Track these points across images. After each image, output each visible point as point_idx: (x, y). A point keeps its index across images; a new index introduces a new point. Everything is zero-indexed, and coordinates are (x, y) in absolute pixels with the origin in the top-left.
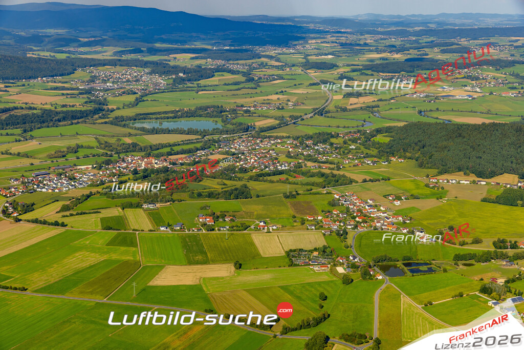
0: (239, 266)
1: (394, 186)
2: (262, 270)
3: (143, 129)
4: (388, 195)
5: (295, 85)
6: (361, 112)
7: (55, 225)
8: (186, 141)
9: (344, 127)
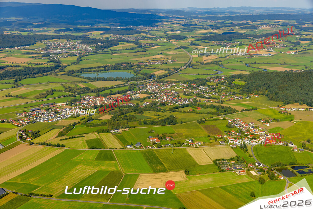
0: (187, 173)
1: (261, 113)
2: (203, 175)
3: (89, 78)
4: (260, 119)
5: (167, 49)
6: (212, 65)
7: (57, 146)
8: (117, 85)
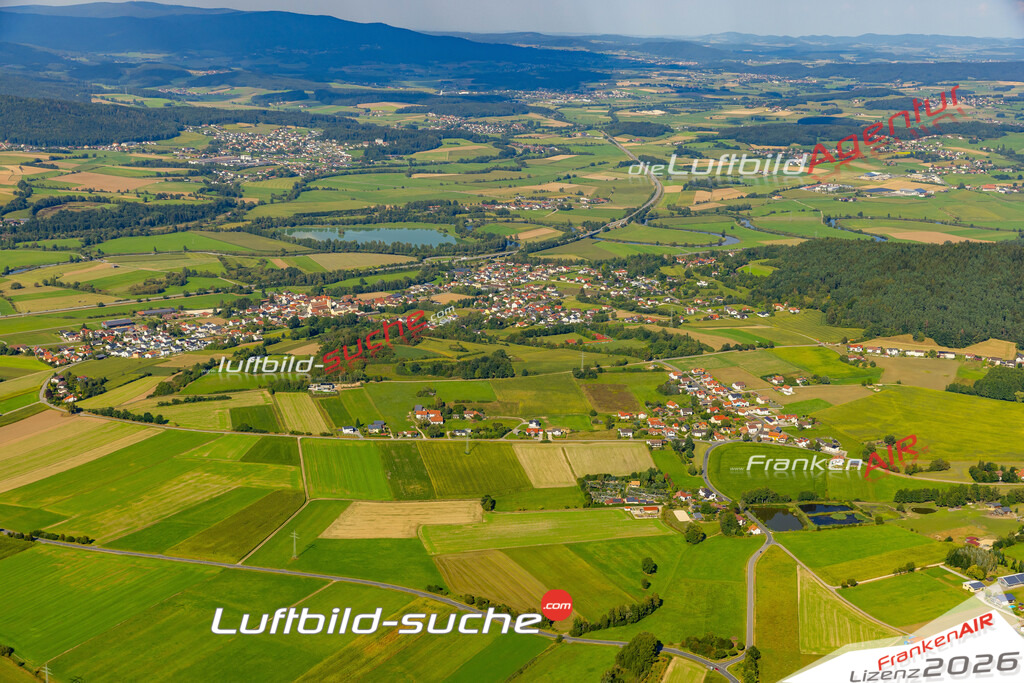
0: (491, 505)
1: (781, 359)
2: (534, 512)
3: (308, 243)
4: (770, 376)
5: (593, 165)
6: (718, 217)
7: (146, 421)
8: (389, 266)
9: (686, 245)
